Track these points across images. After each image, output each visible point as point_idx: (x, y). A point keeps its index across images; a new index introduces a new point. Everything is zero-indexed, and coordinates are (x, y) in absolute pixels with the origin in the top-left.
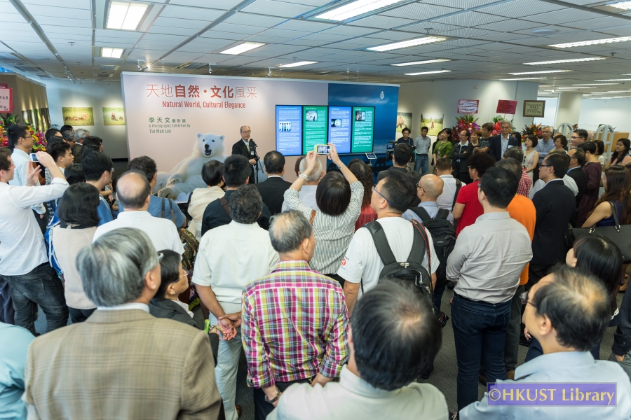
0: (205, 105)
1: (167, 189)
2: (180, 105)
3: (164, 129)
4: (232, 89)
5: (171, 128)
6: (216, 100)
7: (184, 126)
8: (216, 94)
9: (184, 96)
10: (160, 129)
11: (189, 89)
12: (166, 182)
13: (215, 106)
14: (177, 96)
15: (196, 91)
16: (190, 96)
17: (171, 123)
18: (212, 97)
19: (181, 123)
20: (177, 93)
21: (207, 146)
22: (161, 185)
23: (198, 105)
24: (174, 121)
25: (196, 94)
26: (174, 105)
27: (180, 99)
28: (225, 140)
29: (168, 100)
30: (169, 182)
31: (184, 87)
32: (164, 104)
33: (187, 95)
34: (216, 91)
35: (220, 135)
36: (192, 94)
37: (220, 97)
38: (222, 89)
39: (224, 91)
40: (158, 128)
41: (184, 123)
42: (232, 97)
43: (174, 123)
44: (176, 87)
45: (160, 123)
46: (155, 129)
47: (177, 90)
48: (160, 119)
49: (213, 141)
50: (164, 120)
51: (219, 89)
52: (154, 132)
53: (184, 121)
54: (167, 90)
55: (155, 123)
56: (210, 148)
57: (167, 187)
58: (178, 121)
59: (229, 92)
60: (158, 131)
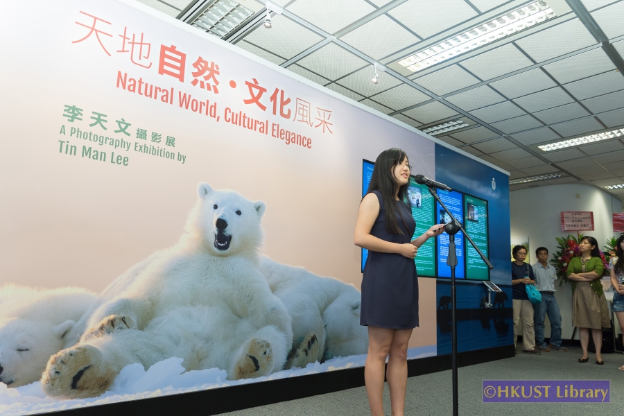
0: (229, 116)
1: (84, 350)
2: (167, 97)
3: (107, 149)
4: (289, 101)
5: (131, 154)
6: (252, 111)
7: (171, 156)
8: (255, 99)
9: (181, 77)
10: (95, 146)
11: (195, 65)
12: (84, 326)
13: (252, 125)
14: (162, 71)
15: (211, 75)
16: (195, 83)
17: (133, 139)
18: (247, 102)
19: (162, 145)
20: (162, 63)
21: (221, 224)
22: (64, 335)
23: (211, 110)
24: (142, 134)
25: (211, 82)
26: (151, 92)
27: (168, 82)
28: (265, 214)
29: (134, 73)
30: (94, 323)
31: (183, 56)
32: (121, 80)
33: (189, 77)
34: (256, 92)
35: (255, 201)
36: (201, 78)
37: (264, 108)
38: (270, 93)
39: (273, 98)
40: (88, 143)
41: (170, 149)
42: (288, 116)
43: (141, 142)
44: (163, 48)
45: (97, 130)
46: (79, 143)
47: (163, 56)
48: (99, 119)
49: (239, 213)
50: (112, 125)
51: (262, 90)
52: (72, 150)
53: (171, 141)
54: (137, 47)
55: (84, 124)
56: (229, 231)
57: (83, 343)
58: (155, 137)
59: (283, 103)
60: (86, 152)
